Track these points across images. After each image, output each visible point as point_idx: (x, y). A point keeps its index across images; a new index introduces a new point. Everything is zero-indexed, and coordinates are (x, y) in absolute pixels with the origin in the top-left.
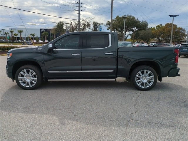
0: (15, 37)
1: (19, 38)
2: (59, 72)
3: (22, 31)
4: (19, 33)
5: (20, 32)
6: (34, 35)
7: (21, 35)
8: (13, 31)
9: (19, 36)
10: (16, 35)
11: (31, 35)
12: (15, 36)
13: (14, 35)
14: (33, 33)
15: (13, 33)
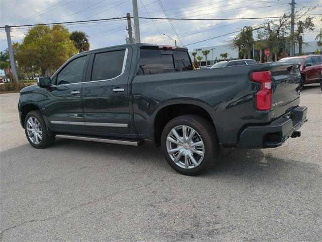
0: (199, 63)
1: (204, 64)
2: (60, 122)
3: (209, 51)
4: (204, 54)
5: (206, 53)
6: (225, 55)
7: (206, 57)
8: (196, 53)
9: (204, 60)
10: (200, 58)
11: (221, 55)
12: (198, 61)
13: (197, 59)
14: (224, 53)
15: (197, 56)
